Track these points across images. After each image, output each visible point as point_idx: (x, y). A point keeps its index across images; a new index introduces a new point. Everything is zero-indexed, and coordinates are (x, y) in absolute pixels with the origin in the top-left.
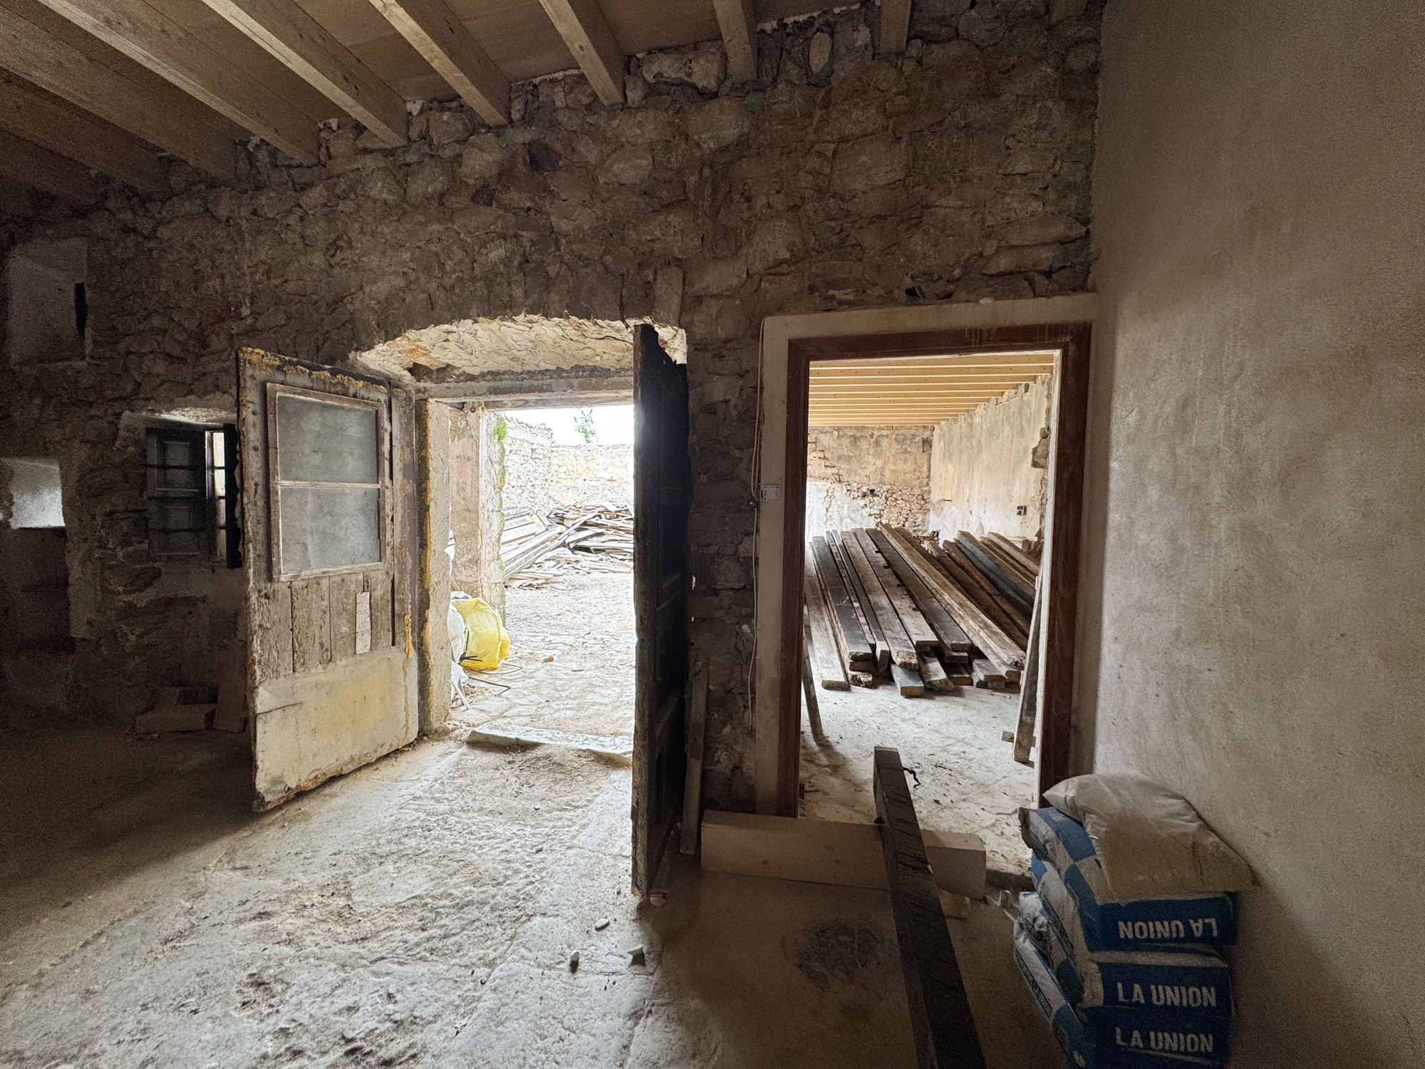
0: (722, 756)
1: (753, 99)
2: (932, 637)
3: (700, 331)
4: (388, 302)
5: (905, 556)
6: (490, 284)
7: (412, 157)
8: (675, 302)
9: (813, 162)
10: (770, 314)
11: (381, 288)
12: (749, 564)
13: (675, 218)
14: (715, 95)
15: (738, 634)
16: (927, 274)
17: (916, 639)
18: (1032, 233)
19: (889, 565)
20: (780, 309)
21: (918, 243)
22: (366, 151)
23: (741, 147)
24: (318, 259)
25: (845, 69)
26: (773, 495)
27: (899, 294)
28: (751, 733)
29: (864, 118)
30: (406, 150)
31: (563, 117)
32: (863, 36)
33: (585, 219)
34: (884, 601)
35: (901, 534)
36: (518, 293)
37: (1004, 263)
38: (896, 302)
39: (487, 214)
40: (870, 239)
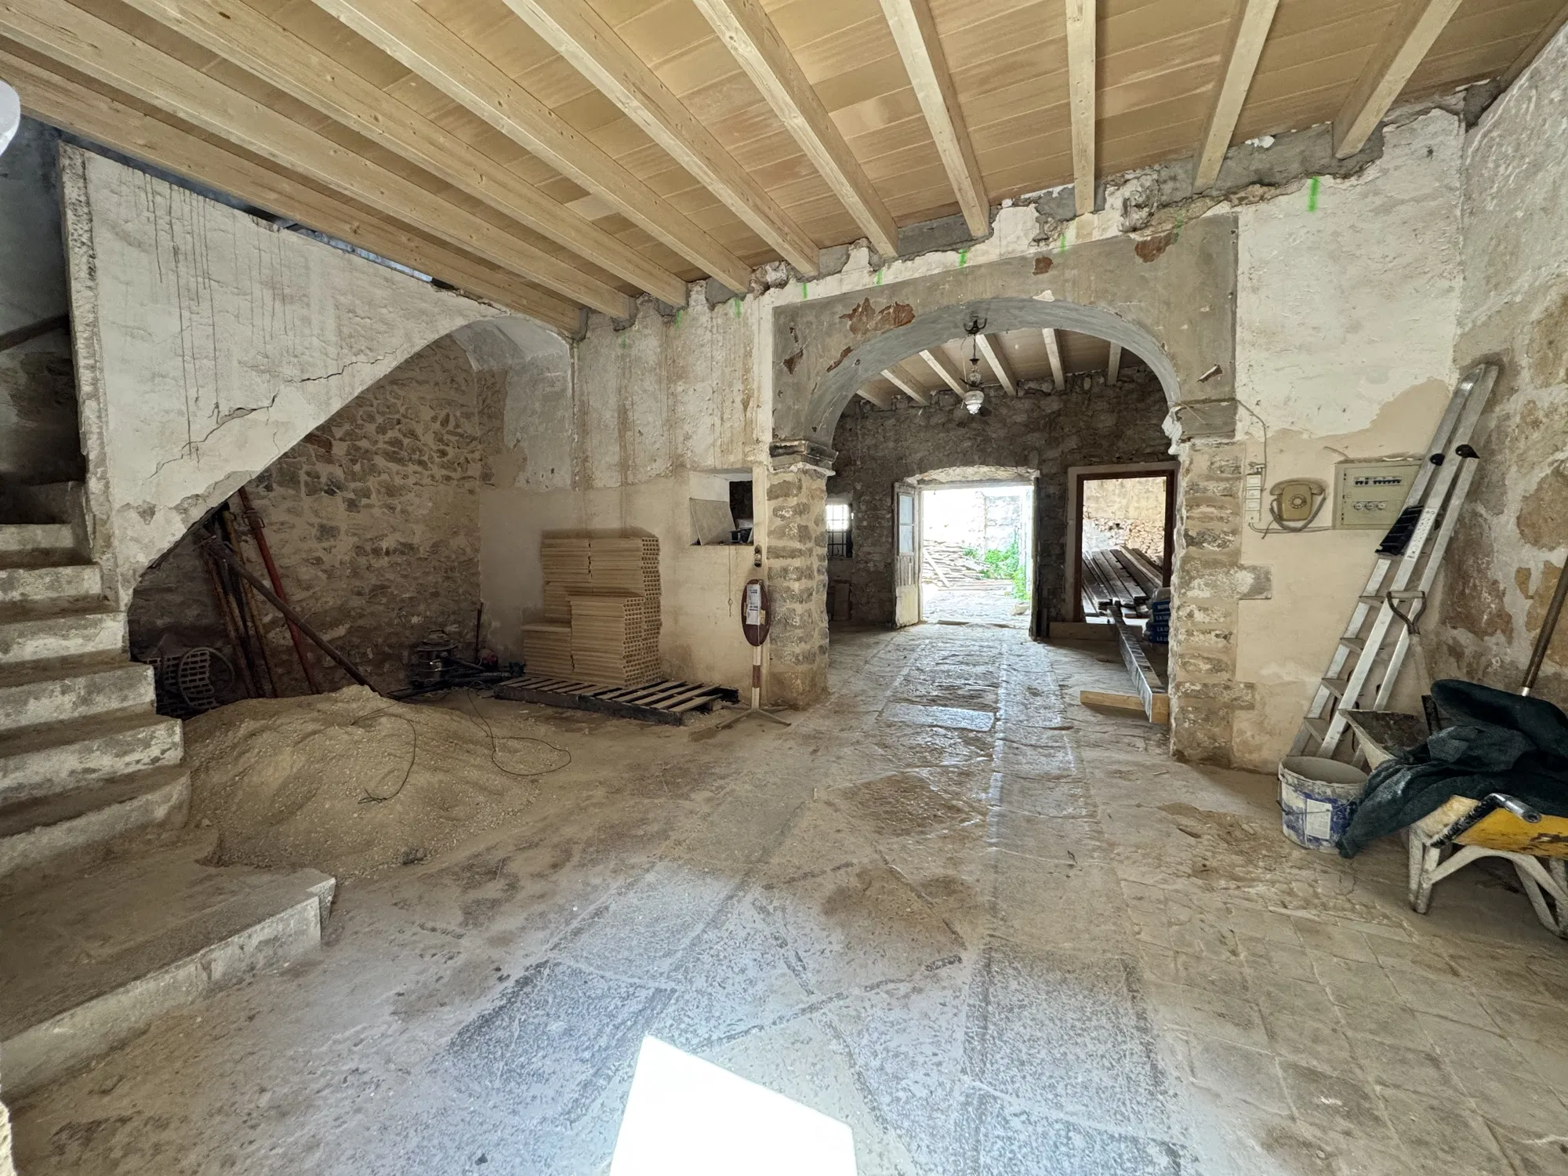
0: (1052, 610)
1: (1064, 397)
2: (1143, 595)
3: (1045, 471)
4: (921, 460)
5: (1136, 563)
6: (965, 455)
7: (932, 410)
8: (1036, 462)
9: (1085, 418)
10: (1070, 466)
11: (919, 455)
12: (1063, 546)
13: (1037, 435)
14: (1049, 394)
15: (1060, 569)
16: (1124, 453)
17: (1134, 596)
18: (1157, 441)
19: (1124, 568)
20: (1073, 464)
21: (1120, 444)
22: (913, 407)
23: (1058, 413)
24: (891, 445)
25: (1096, 390)
26: (1072, 523)
27: (1115, 460)
28: (1064, 600)
29: (1101, 405)
30: (930, 407)
31: (993, 400)
32: (1102, 380)
33: (1002, 433)
34: (1119, 583)
35: (1137, 553)
36: (976, 458)
37: (1148, 450)
38: (1113, 463)
39: (962, 431)
40: (1105, 444)
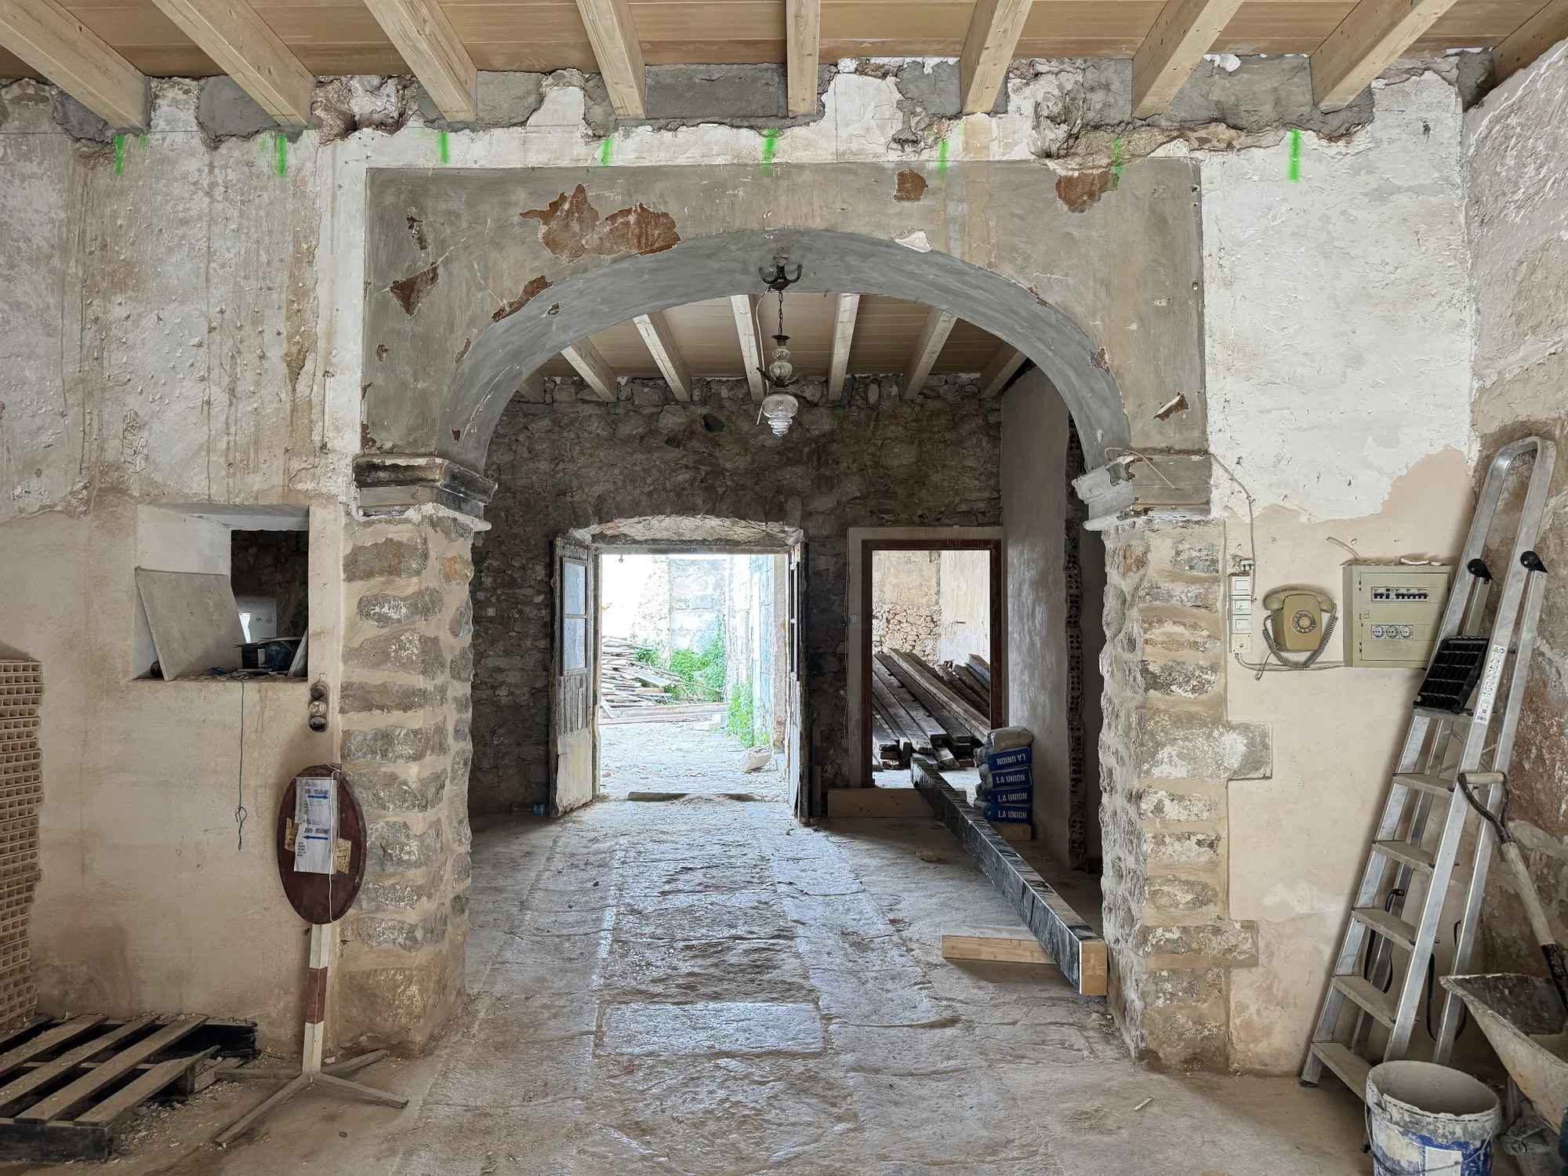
0: (829, 768)
1: (839, 412)
2: (942, 732)
3: (811, 532)
4: (601, 498)
5: (917, 677)
6: (679, 495)
7: (620, 411)
8: (798, 515)
9: (872, 449)
10: (850, 525)
11: (598, 490)
12: (842, 658)
13: (799, 470)
14: (816, 405)
15: (838, 697)
16: (929, 509)
17: (929, 734)
18: (977, 495)
19: (903, 686)
20: (856, 523)
21: (924, 494)
22: (584, 402)
23: (831, 437)
24: (544, 466)
25: (886, 405)
26: (855, 620)
27: (916, 519)
28: (846, 751)
29: (894, 431)
30: (616, 405)
31: (727, 403)
32: (895, 390)
33: (741, 463)
34: (902, 712)
35: (911, 657)
36: (700, 502)
37: (964, 507)
38: (913, 523)
39: (674, 453)
40: (900, 490)
